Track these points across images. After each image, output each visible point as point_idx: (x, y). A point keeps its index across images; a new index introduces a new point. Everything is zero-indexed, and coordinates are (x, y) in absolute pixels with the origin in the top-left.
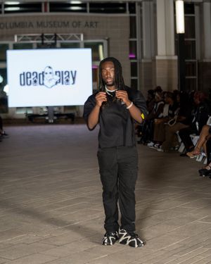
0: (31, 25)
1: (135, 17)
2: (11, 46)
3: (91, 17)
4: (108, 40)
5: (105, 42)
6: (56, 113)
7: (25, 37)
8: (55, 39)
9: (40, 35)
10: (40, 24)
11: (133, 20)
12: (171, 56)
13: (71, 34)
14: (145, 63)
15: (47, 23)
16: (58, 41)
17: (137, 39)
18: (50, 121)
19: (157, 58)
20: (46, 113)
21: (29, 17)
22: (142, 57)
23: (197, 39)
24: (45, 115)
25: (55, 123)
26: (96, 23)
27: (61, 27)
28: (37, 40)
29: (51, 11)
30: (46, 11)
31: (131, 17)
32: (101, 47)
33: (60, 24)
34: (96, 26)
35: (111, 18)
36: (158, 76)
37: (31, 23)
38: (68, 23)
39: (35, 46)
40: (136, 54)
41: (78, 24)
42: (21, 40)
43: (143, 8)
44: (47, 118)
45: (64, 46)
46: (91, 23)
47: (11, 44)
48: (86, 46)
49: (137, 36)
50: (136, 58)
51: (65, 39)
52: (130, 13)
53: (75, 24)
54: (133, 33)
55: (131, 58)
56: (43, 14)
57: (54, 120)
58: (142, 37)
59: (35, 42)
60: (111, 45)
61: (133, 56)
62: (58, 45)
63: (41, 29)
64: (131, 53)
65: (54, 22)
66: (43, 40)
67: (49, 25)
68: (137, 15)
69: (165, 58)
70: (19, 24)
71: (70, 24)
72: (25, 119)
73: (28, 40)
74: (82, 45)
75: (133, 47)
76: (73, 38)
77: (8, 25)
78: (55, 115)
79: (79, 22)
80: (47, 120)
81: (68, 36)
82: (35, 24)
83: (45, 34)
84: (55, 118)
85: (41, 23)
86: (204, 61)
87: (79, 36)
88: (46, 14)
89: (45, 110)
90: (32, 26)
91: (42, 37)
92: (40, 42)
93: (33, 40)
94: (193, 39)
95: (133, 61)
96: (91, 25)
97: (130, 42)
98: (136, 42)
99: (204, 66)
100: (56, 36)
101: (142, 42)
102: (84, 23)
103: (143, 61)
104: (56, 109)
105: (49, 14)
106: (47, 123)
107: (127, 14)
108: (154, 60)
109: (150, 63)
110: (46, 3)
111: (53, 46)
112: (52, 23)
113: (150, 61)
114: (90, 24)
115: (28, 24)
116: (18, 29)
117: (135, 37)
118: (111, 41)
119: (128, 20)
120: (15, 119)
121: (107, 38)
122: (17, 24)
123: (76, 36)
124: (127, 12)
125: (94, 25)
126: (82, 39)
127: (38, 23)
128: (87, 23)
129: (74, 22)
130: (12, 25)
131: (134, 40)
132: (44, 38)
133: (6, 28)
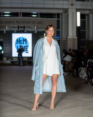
1: (59, 20)
3: (40, 19)
7: (11, 27)
9: (18, 26)
10: (18, 22)
12: (74, 37)
16: (25, 29)
17: (60, 30)
19: (68, 37)
21: (13, 19)
22: (62, 37)
23: (86, 30)
26: (42, 22)
27: (27, 23)
28: (16, 28)
29: (23, 16)
30: (20, 16)
31: (57, 20)
35: (49, 20)
36: (68, 46)
37: (14, 21)
38: (30, 22)
39: (15, 31)
40: (59, 37)
41: (34, 22)
42: (9, 28)
43: (63, 16)
49: (60, 29)
51: (28, 28)
52: (57, 18)
53: (33, 22)
54: (58, 27)
55: (57, 38)
56: (19, 17)
58: (62, 29)
62: (25, 31)
63: (18, 24)
65: (24, 21)
68: (60, 19)
69: (72, 38)
71: (31, 22)
74: (36, 32)
75: (58, 33)
77: (4, 22)
81: (30, 27)
85: (18, 21)
86: (89, 40)
88: (20, 18)
90: (14, 23)
91: (18, 27)
94: (85, 30)
97: (57, 31)
98: (59, 31)
99: (89, 42)
100: (24, 27)
101: (62, 31)
102: (37, 22)
103: (62, 39)
105: (22, 17)
107: (56, 19)
110: (20, 13)
112: (23, 22)
113: (65, 39)
114: (40, 23)
115: (12, 22)
116: (8, 24)
117: (59, 29)
119: (56, 21)
120: (5, 64)
122: (8, 21)
123: (33, 27)
124: (56, 17)
125: (42, 23)
126: (36, 28)
127: (17, 22)
128: (38, 22)
129: (33, 21)
130: (5, 22)
131: (59, 30)
132: (19, 28)
133: (3, 23)
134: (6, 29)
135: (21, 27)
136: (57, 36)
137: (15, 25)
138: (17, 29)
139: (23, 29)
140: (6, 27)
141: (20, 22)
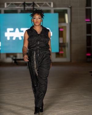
2: (3, 11)
4: (71, 8)
5: (69, 10)
7: (12, 4)
9: (23, 2)
13: (45, 3)
28: (20, 6)
39: (19, 11)
40: (90, 19)
48: (55, 12)
50: (90, 21)
51: (40, 6)
55: (87, 22)
59: (19, 7)
60: (73, 11)
64: (87, 18)
66: (25, 6)
74: (52, 10)
81: (42, 4)
83: (26, 2)
87: (50, 4)
91: (24, 4)
93: (17, 6)
97: (87, 10)
98: (90, 9)
117: (90, 6)
118: (73, 9)
123: (47, 4)
126: (52, 6)
132: (26, 5)
134: (4, 7)
135: (29, 5)
137: (18, 2)
138: (22, 8)
139: (32, 7)
140: (4, 4)
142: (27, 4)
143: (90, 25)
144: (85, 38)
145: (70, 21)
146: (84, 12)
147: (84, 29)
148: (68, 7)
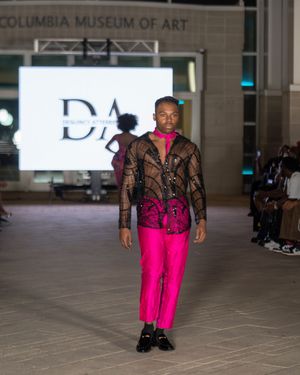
0: (65, 21)
1: (255, 13)
2: (28, 59)
3: (174, 10)
4: (204, 53)
5: (199, 57)
6: (106, 183)
7: (53, 43)
8: (108, 50)
9: (81, 40)
10: (82, 22)
11: (250, 18)
13: (138, 41)
14: (270, 98)
15: (94, 18)
16: (112, 53)
17: (257, 54)
18: (94, 198)
19: (292, 88)
20: (88, 183)
22: (265, 86)
24: (86, 187)
25: (104, 201)
26: (184, 21)
27: (118, 27)
31: (246, 12)
32: (191, 66)
33: (118, 22)
34: (184, 26)
35: (211, 12)
36: (292, 123)
37: (64, 18)
38: (132, 20)
39: (71, 60)
40: (255, 83)
41: (151, 23)
42: (46, 49)
44: (89, 192)
45: (124, 63)
46: (174, 21)
47: (27, 55)
48: (164, 63)
49: (258, 50)
50: (254, 88)
51: (126, 51)
52: (246, 5)
53: (144, 23)
54: (250, 43)
55: (245, 88)
57: (102, 197)
58: (266, 49)
59: (71, 53)
60: (209, 63)
61: (249, 84)
62: (114, 60)
63: (82, 30)
65: (107, 18)
66: (85, 50)
67: (98, 23)
68: (258, 9)
70: (44, 19)
71: (136, 22)
72: (50, 193)
73: (59, 49)
74: (157, 61)
75: (249, 67)
76: (140, 48)
77: (23, 21)
78: (104, 187)
79: (153, 20)
80: (90, 196)
81: (132, 44)
82: (72, 21)
83: (89, 40)
84: (104, 192)
85: (84, 19)
87: (152, 45)
88: (92, 3)
89: (86, 177)
90: (68, 25)
91: (85, 43)
92: (80, 53)
93: (67, 49)
95: (248, 93)
96: (174, 25)
97: (245, 59)
98: (255, 57)
100: (109, 43)
101: (265, 59)
102: (162, 22)
103: (266, 93)
104: (105, 176)
105: (98, 2)
106: (88, 200)
107: (241, 8)
108: (287, 92)
109: (280, 98)
111: (103, 62)
112: (104, 21)
113: (279, 93)
114: (172, 24)
115: (60, 21)
116: (41, 29)
117: (255, 50)
118: (209, 56)
119: (242, 17)
120: (30, 192)
121: (202, 50)
122: (40, 20)
123: (146, 46)
124: (242, 3)
125: (180, 25)
126: (156, 50)
127: (77, 19)
128: (166, 21)
129: (142, 19)
130: (30, 20)
131: (252, 54)
132: (88, 46)
133: (20, 26)
135: (96, 46)
136: (245, 77)
137: (68, 37)
139: (104, 53)
140: (33, 43)
141: (91, 20)
142: (91, 43)
143: (254, 97)
144: (240, 133)
145: (201, 88)
146: (239, 64)
147: (239, 109)
148: (197, 51)
